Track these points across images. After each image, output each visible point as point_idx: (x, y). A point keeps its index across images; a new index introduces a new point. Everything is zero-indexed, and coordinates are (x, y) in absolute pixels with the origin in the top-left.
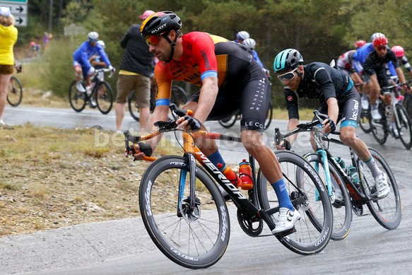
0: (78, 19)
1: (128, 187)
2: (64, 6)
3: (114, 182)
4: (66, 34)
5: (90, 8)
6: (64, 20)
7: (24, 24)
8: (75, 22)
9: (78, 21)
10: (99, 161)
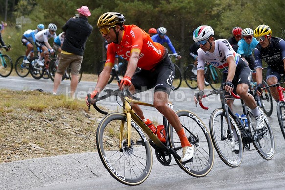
1: (61, 133)
2: (16, 4)
3: (51, 129)
5: (34, 5)
6: (16, 13)
8: (23, 15)
9: (26, 14)
10: (40, 114)
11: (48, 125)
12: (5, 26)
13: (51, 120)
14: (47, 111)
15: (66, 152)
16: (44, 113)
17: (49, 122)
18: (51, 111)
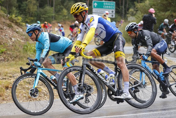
0: (133, 15)
2: (128, 10)
4: (129, 20)
5: (137, 11)
6: (128, 15)
7: (114, 17)
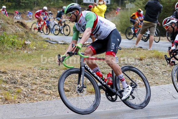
1: (154, 73)
3: (147, 71)
6: (126, 1)
9: (132, 2)
10: (141, 62)
11: (146, 68)
12: (120, 9)
13: (148, 65)
14: (145, 60)
15: (157, 84)
16: (143, 61)
17: (147, 66)
18: (148, 60)
